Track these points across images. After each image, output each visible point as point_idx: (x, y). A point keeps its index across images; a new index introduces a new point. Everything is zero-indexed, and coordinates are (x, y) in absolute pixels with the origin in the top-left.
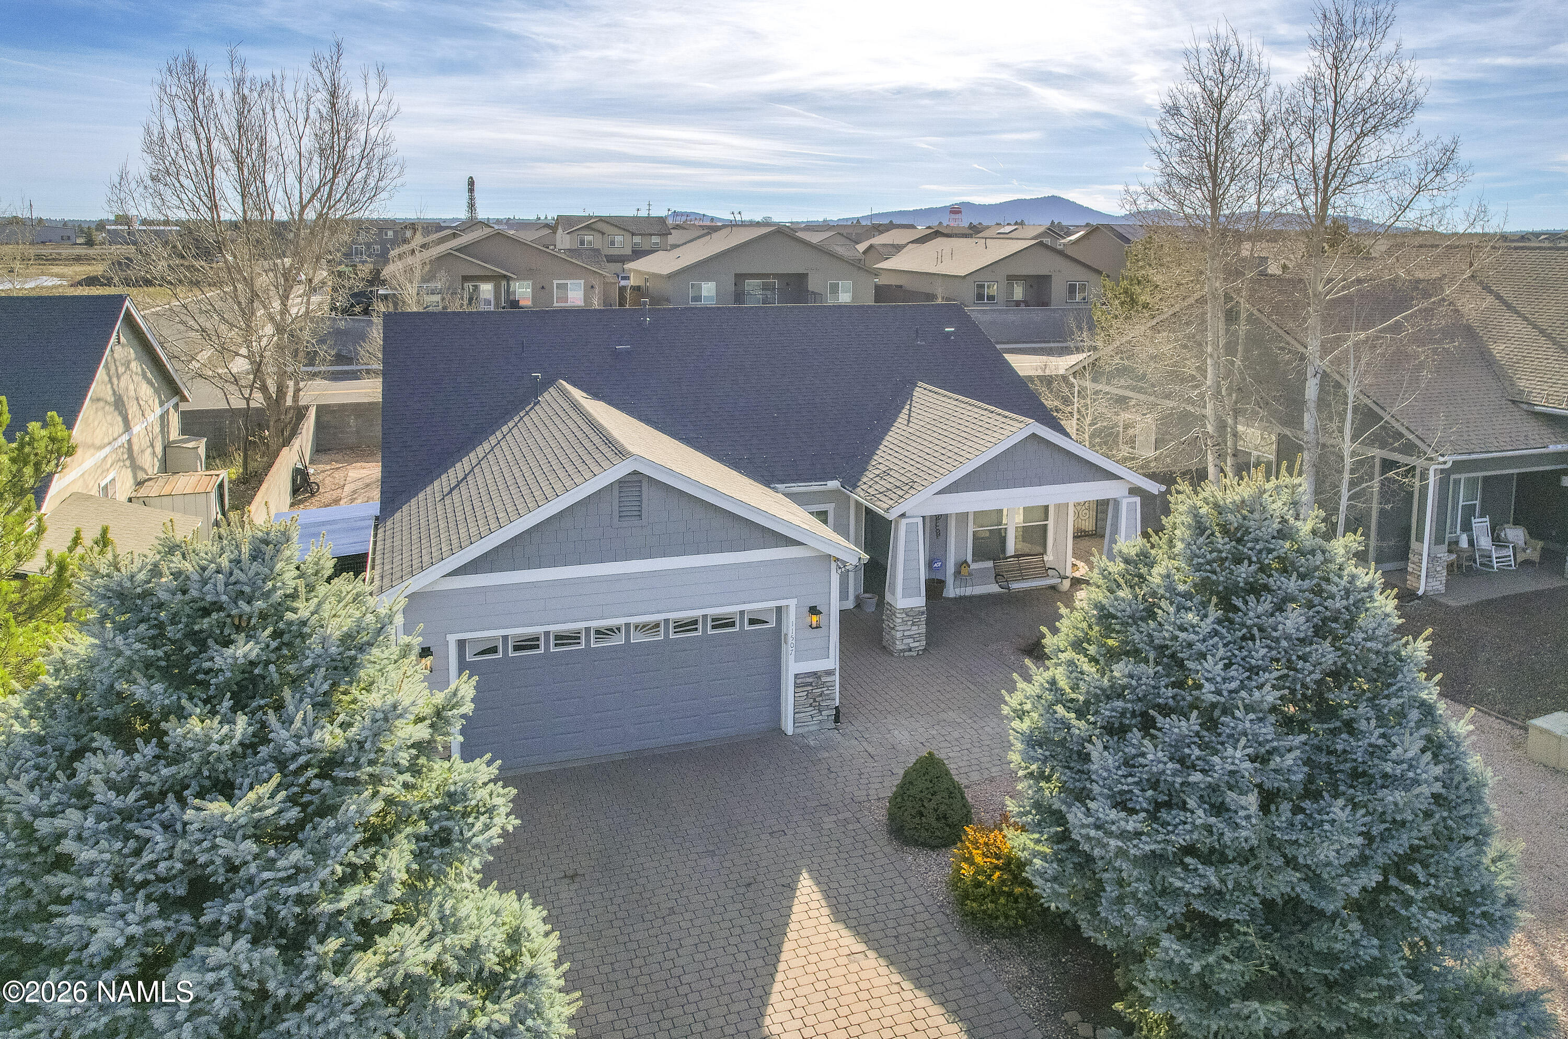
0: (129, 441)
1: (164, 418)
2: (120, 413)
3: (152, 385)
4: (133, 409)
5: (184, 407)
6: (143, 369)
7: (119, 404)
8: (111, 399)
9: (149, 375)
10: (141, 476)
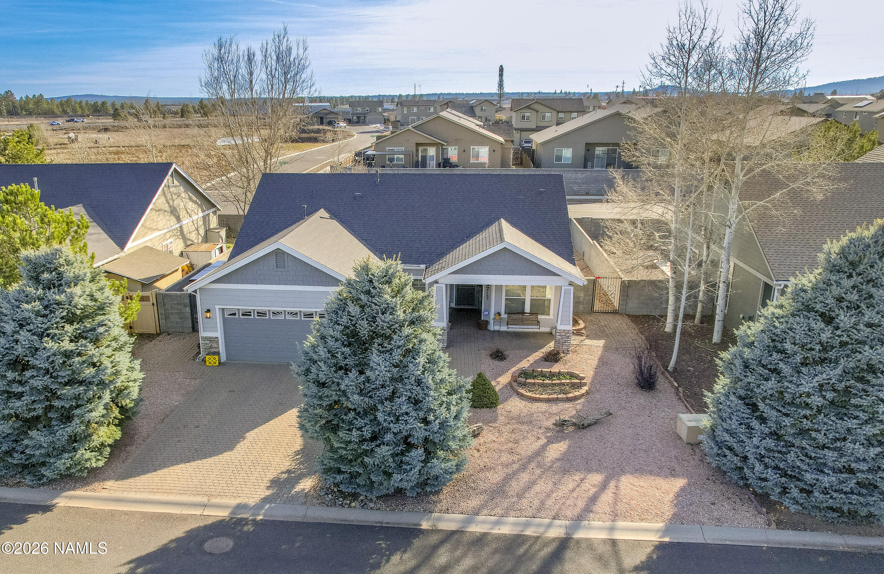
0: (181, 227)
1: (205, 219)
2: (174, 215)
3: (196, 202)
4: (183, 213)
5: (218, 213)
6: (189, 196)
7: (174, 212)
8: (167, 208)
9: (194, 198)
10: (189, 243)
